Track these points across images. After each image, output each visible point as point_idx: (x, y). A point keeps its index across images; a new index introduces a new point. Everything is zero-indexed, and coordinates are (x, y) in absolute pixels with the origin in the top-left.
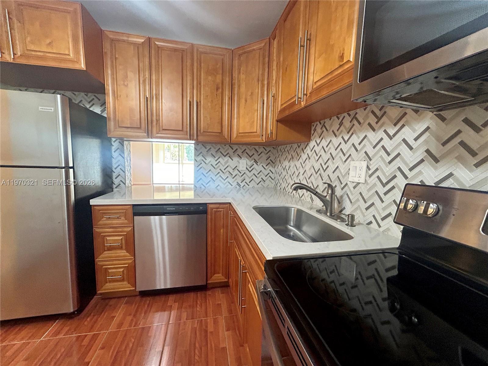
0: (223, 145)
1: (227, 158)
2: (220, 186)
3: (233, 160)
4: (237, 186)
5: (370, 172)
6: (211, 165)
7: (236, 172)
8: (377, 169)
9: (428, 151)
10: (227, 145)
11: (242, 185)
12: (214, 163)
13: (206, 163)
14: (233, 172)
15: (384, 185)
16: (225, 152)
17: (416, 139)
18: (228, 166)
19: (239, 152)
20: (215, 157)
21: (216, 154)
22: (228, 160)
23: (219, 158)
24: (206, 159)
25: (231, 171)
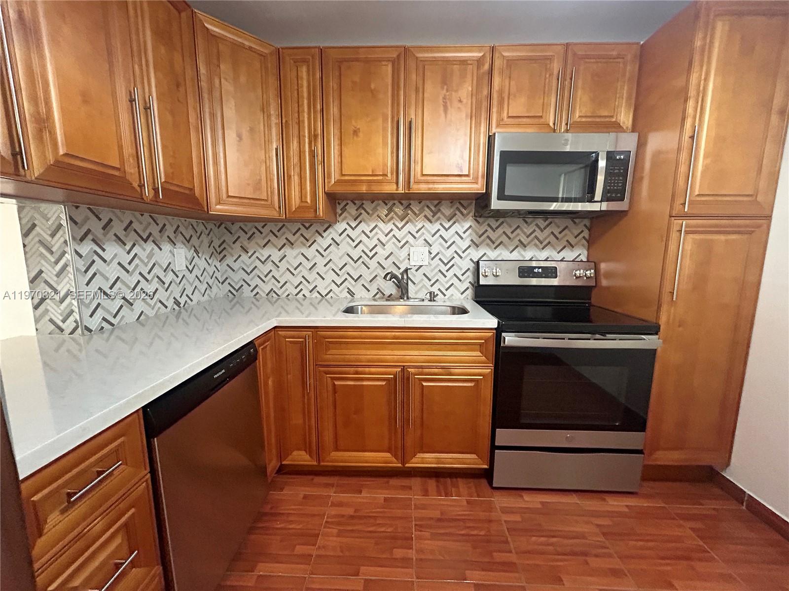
0: (137, 214)
1: (150, 246)
2: (145, 315)
3: (161, 249)
4: (175, 307)
5: (432, 256)
6: (119, 264)
7: (170, 276)
8: (438, 253)
9: (472, 240)
10: (146, 215)
11: (182, 301)
12: (125, 259)
13: (105, 261)
14: (165, 276)
15: (446, 265)
16: (144, 231)
17: (464, 233)
18: (154, 265)
19: (170, 231)
20: (125, 244)
21: (126, 236)
22: (153, 249)
23: (134, 245)
24: (104, 250)
25: (162, 275)
